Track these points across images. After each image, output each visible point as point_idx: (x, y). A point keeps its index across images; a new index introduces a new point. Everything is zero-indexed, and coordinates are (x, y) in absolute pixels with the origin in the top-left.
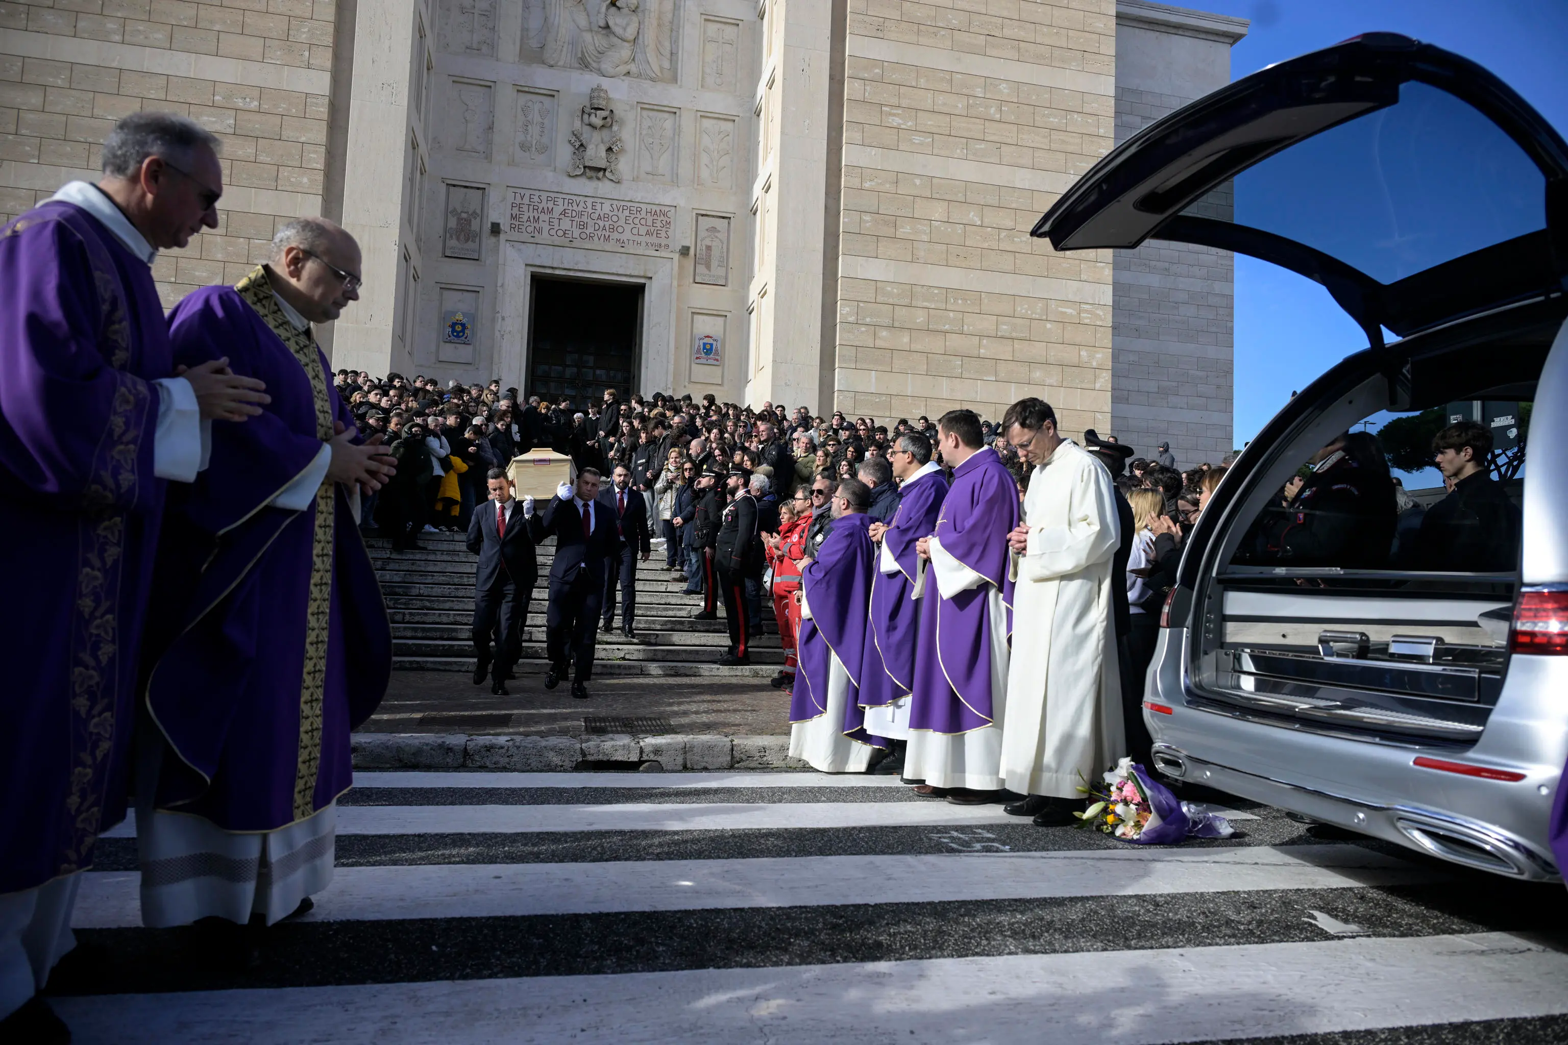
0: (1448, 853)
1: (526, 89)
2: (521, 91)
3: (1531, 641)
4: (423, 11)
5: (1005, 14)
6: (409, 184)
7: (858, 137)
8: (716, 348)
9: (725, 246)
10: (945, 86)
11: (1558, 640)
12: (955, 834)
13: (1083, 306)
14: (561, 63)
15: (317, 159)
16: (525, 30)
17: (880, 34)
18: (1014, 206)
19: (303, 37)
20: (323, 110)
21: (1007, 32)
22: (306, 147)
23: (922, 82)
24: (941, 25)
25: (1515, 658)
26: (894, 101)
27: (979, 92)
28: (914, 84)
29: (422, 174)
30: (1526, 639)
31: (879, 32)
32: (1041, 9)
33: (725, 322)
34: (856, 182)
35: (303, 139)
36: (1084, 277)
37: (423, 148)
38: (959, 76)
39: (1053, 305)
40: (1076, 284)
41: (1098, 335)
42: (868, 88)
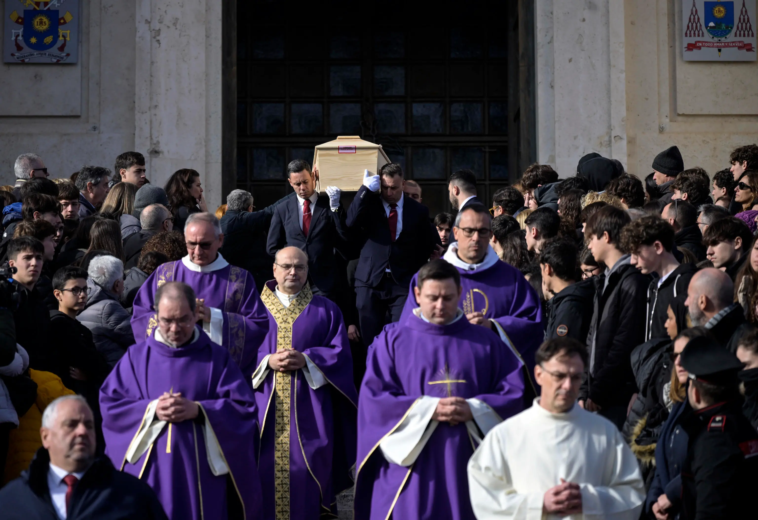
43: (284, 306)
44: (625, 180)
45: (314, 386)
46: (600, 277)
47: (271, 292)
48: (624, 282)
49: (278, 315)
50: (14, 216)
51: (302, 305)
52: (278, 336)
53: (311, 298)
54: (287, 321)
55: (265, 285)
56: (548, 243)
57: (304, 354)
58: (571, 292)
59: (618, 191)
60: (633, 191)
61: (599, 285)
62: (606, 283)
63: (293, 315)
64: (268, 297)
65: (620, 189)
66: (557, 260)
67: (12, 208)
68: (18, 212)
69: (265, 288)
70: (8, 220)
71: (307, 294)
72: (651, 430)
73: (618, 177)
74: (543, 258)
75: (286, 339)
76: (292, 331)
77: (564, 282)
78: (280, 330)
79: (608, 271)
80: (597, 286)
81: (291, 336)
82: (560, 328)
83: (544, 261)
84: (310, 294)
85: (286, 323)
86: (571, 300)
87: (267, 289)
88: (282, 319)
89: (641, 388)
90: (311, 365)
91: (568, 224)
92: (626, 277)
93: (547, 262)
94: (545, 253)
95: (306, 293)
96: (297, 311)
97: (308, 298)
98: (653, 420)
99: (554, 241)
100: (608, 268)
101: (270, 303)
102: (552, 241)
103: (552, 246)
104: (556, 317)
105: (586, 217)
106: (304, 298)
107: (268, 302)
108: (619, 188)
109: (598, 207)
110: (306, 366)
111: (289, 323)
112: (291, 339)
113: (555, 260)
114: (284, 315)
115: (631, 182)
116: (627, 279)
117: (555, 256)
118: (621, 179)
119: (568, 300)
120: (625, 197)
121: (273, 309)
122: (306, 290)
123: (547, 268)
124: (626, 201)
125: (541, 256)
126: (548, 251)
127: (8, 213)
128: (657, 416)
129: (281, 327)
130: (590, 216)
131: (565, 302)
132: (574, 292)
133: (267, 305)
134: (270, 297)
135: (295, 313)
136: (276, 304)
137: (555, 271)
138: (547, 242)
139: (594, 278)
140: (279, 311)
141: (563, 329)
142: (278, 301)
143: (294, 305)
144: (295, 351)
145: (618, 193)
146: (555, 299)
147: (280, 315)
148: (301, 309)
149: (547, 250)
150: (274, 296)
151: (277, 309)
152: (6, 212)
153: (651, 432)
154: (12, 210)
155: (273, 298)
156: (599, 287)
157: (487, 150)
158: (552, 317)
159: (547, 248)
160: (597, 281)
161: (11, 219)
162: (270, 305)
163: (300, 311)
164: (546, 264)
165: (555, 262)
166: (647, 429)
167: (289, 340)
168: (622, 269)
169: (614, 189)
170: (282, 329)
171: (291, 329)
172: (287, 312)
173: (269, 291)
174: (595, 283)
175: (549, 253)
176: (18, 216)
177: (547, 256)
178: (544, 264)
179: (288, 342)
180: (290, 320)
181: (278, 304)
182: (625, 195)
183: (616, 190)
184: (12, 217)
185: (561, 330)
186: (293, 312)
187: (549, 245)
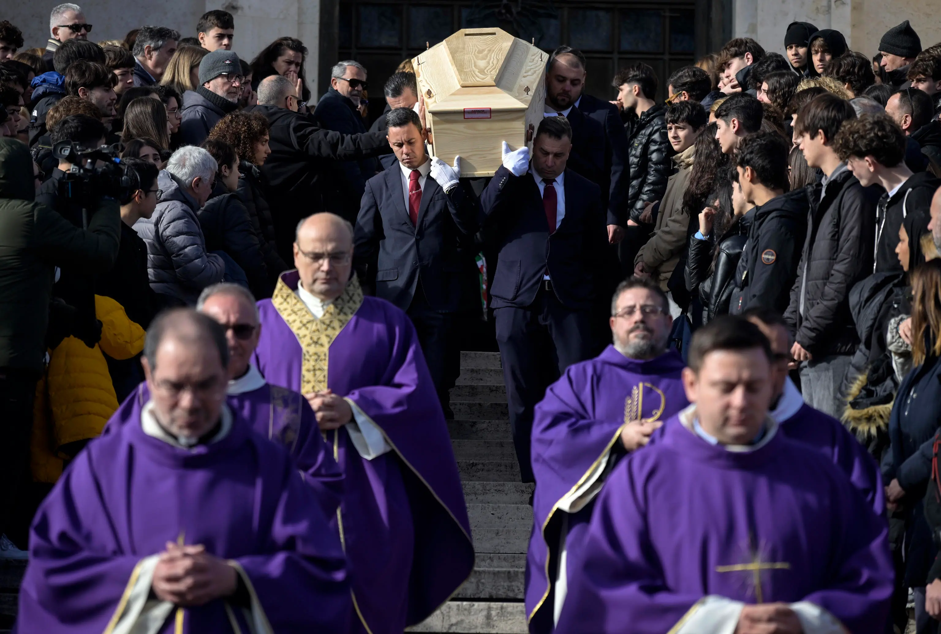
43: (313, 315)
44: (849, 59)
45: (369, 454)
46: (815, 187)
47: (290, 291)
48: (846, 193)
49: (303, 332)
50: (46, 88)
51: (345, 314)
52: (304, 368)
53: (360, 302)
54: (320, 342)
55: (280, 280)
56: (750, 140)
57: (350, 400)
58: (778, 206)
59: (840, 74)
60: (860, 73)
61: (814, 197)
62: (823, 194)
63: (330, 331)
64: (285, 300)
65: (844, 72)
66: (763, 162)
67: (44, 79)
68: (51, 84)
69: (280, 284)
70: (39, 95)
71: (353, 295)
72: (873, 389)
73: (839, 56)
74: (742, 159)
75: (318, 373)
76: (327, 358)
77: (770, 192)
78: (307, 357)
79: (826, 179)
80: (811, 199)
81: (326, 368)
82: (766, 254)
83: (743, 163)
84: (359, 295)
85: (317, 346)
86: (780, 216)
87: (283, 286)
88: (311, 338)
89: (863, 337)
90: (361, 419)
91: (776, 115)
92: (849, 187)
93: (748, 165)
94: (745, 153)
95: (351, 293)
96: (336, 324)
97: (354, 302)
98: (875, 376)
99: (758, 137)
100: (826, 175)
101: (289, 311)
102: (755, 137)
103: (755, 144)
104: (760, 238)
105: (797, 106)
106: (349, 302)
107: (285, 309)
108: (842, 70)
109: (814, 94)
110: (353, 420)
111: (322, 345)
112: (326, 373)
113: (760, 162)
114: (314, 332)
115: (857, 62)
116: (850, 189)
117: (759, 157)
118: (844, 58)
119: (776, 217)
120: (850, 82)
121: (294, 321)
122: (351, 288)
123: (749, 172)
124: (850, 88)
125: (739, 157)
126: (750, 150)
127: (39, 86)
128: (881, 371)
129: (308, 352)
130: (802, 105)
131: (772, 218)
132: (783, 206)
133: (283, 314)
134: (289, 300)
135: (334, 328)
136: (299, 313)
137: (759, 176)
138: (748, 138)
139: (808, 188)
140: (304, 325)
141: (769, 255)
142: (303, 306)
143: (331, 314)
144: (333, 395)
145: (842, 76)
146: (757, 214)
147: (307, 332)
148: (344, 321)
149: (748, 149)
150: (295, 298)
151: (301, 322)
152: (36, 84)
153: (873, 391)
154: (44, 81)
155: (294, 301)
156: (814, 200)
157: (667, 14)
158: (753, 237)
159: (748, 146)
160: (811, 192)
161: (43, 93)
162: (289, 315)
163: (341, 324)
164: (748, 167)
165: (759, 165)
166: (869, 387)
167: (323, 375)
168: (843, 176)
169: (835, 71)
170: (311, 356)
171: (325, 355)
172: (319, 327)
173: (287, 290)
174: (809, 194)
175: (751, 153)
176: (52, 88)
177: (748, 157)
178: (743, 166)
179: (321, 378)
180: (325, 341)
181: (304, 313)
182: (850, 79)
183: (838, 73)
184: (45, 89)
185: (767, 257)
186: (329, 325)
187: (750, 143)
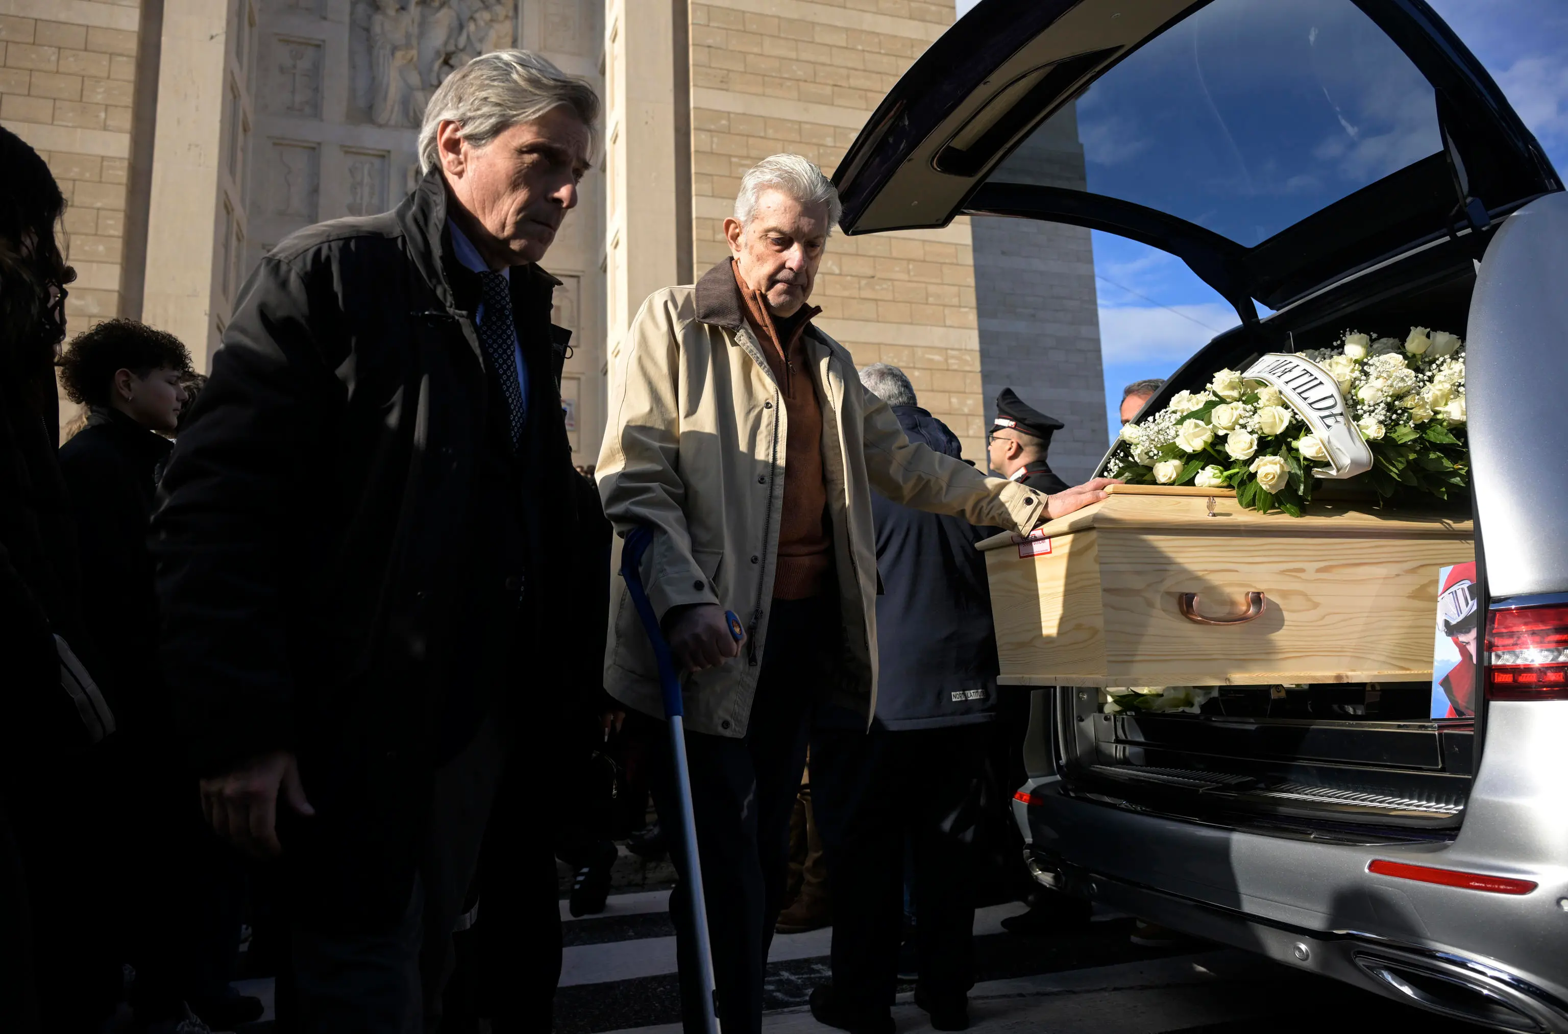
0: (1433, 1002)
1: (354, 150)
2: (348, 151)
3: (1515, 680)
4: (236, 71)
5: (850, 65)
6: (222, 251)
7: (707, 188)
8: (571, 412)
9: (575, 304)
10: (794, 136)
11: (1552, 676)
12: (785, 975)
13: (950, 352)
14: (392, 122)
15: (115, 226)
16: (353, 91)
17: (724, 86)
18: (872, 253)
19: (99, 98)
20: (121, 174)
21: (853, 82)
22: (102, 213)
23: (770, 132)
24: (786, 76)
25: (1497, 707)
26: (744, 152)
27: (829, 141)
28: (762, 134)
29: (239, 240)
30: (1507, 678)
31: (724, 84)
32: (885, 59)
33: (579, 385)
34: (708, 234)
35: (99, 205)
36: (948, 323)
37: (239, 212)
38: (808, 126)
39: (919, 352)
40: (941, 330)
41: (968, 381)
42: (715, 140)
